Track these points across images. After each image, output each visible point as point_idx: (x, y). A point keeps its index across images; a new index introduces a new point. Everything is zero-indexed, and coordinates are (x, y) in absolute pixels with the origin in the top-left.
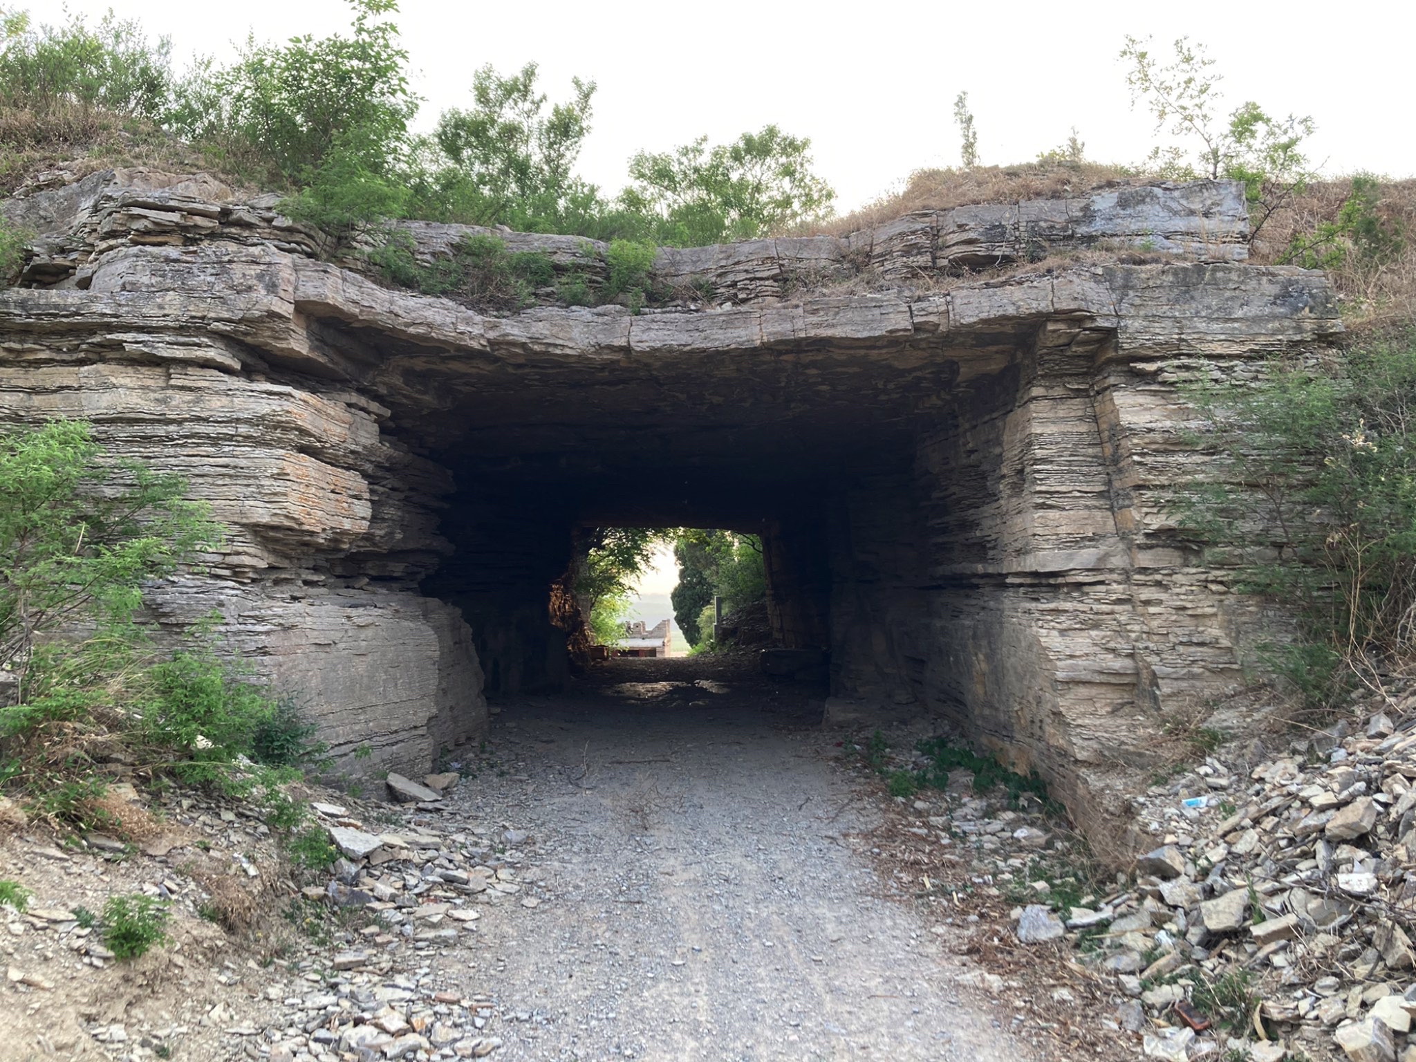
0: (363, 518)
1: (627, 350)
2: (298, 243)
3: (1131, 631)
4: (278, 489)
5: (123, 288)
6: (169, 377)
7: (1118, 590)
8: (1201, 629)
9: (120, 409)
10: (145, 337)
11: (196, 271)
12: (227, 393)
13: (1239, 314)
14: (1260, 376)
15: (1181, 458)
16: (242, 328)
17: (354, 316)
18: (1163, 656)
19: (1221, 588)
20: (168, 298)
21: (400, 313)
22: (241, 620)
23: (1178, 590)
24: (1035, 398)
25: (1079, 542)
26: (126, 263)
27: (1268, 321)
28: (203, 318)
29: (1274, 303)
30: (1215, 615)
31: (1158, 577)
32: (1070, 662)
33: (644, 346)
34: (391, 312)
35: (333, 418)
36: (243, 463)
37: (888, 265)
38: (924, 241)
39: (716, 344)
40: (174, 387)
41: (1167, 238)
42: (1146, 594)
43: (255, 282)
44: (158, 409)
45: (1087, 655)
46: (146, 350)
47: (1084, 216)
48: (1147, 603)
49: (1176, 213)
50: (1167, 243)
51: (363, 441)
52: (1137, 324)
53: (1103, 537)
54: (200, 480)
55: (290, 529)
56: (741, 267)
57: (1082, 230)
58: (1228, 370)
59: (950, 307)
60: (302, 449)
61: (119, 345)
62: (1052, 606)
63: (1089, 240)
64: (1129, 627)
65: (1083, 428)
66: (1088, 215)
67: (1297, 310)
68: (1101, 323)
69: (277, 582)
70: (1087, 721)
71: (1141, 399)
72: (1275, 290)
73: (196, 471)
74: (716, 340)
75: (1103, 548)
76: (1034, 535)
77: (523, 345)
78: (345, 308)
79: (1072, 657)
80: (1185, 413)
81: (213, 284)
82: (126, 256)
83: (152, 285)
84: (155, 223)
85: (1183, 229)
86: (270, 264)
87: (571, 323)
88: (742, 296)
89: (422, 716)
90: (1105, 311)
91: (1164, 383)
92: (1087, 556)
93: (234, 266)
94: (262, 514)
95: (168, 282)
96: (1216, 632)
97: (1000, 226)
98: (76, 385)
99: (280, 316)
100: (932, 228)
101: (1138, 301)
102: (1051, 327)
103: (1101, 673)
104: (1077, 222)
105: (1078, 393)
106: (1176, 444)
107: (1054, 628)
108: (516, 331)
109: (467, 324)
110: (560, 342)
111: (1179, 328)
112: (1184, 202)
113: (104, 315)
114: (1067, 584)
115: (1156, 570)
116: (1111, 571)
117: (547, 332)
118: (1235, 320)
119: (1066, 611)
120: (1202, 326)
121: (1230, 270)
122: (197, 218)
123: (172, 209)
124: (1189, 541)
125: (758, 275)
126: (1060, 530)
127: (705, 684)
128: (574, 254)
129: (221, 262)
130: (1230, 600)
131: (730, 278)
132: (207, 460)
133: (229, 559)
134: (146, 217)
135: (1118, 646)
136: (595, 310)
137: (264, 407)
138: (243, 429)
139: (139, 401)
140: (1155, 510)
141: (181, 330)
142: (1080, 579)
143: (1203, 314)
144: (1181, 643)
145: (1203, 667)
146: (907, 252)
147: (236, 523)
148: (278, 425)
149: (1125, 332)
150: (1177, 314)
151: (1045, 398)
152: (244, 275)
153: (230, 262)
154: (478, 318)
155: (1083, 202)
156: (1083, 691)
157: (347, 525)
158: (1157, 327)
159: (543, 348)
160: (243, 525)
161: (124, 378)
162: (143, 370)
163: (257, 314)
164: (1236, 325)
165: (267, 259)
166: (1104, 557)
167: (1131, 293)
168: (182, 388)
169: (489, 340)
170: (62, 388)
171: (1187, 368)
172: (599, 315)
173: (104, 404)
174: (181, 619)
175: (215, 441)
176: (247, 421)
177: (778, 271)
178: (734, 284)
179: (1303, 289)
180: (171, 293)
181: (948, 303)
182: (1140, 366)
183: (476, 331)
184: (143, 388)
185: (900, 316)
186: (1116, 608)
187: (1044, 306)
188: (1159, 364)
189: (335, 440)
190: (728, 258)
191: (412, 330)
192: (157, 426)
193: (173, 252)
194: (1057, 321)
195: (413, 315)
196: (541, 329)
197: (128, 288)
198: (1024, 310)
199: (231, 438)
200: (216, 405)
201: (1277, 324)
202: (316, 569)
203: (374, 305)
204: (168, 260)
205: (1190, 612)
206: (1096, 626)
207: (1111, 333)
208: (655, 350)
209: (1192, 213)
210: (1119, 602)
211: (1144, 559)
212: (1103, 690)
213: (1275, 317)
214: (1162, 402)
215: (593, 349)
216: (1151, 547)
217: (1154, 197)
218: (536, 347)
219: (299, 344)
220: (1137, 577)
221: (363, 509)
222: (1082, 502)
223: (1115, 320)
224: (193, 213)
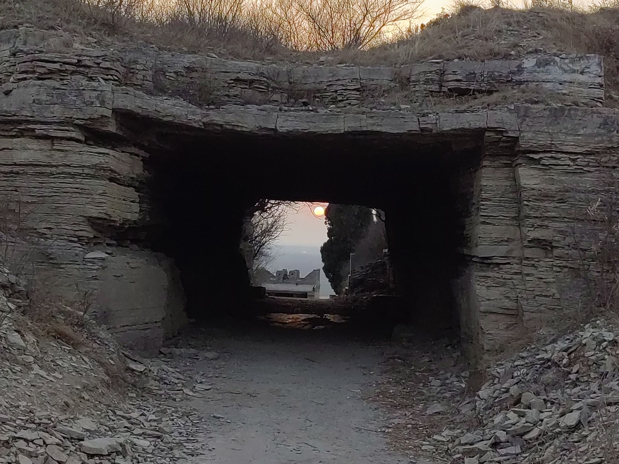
0: (136, 212)
1: (275, 130)
2: (112, 75)
3: (518, 289)
4: (102, 200)
5: (34, 102)
6: (53, 144)
7: (516, 268)
8: (548, 289)
9: (31, 160)
10: (44, 127)
11: (67, 94)
12: (80, 153)
13: (582, 132)
14: (590, 164)
15: (546, 204)
16: (89, 122)
17: (138, 114)
18: (529, 301)
19: (559, 270)
20: (56, 108)
21: (160, 110)
22: (84, 262)
23: (540, 269)
24: (485, 166)
25: (499, 242)
26: (35, 88)
27: (597, 137)
28: (71, 118)
29: (599, 128)
30: (554, 282)
31: (533, 262)
32: (487, 302)
33: (284, 130)
34: (156, 110)
35: (124, 162)
36: (87, 187)
37: (417, 88)
38: (436, 77)
39: (322, 130)
40: (55, 150)
41: (561, 84)
42: (526, 270)
43: (95, 100)
44: (48, 160)
45: (496, 299)
46: (45, 133)
47: (518, 70)
48: (528, 275)
49: (566, 71)
50: (560, 87)
51: (137, 172)
52: (530, 135)
53: (513, 240)
54: (65, 194)
55: (105, 219)
56: (340, 82)
57: (517, 78)
58: (574, 160)
59: (438, 122)
60: (111, 180)
61: (33, 130)
62: (483, 274)
63: (520, 83)
64: (517, 286)
65: (508, 184)
66: (520, 69)
67: (610, 131)
68: (511, 134)
69: (95, 244)
70: (493, 332)
71: (533, 172)
72: (601, 120)
73: (64, 190)
74: (321, 128)
75: (511, 246)
76: (480, 237)
77: (221, 126)
78: (135, 111)
79: (489, 300)
80: (552, 181)
81: (75, 101)
82: (34, 85)
83: (47, 101)
84: (48, 70)
85: (569, 80)
86: (102, 91)
87: (247, 114)
88: (340, 98)
89: (159, 317)
90: (513, 128)
91: (543, 165)
92: (502, 249)
93: (85, 92)
94: (94, 212)
95: (55, 100)
96: (554, 291)
97: (474, 73)
98: (11, 148)
99: (106, 116)
100: (440, 70)
101: (530, 124)
102: (487, 134)
103: (501, 308)
104: (513, 73)
105: (507, 165)
106: (545, 196)
107: (484, 285)
108: (217, 119)
109: (193, 114)
110: (240, 125)
111: (551, 138)
112: (571, 65)
113: (27, 116)
114: (492, 263)
115: (532, 259)
116: (514, 258)
117: (234, 120)
118: (579, 135)
119: (490, 277)
120: (562, 137)
121: (578, 110)
122: (66, 66)
123: (55, 62)
124: (547, 245)
125: (349, 88)
126: (492, 236)
127: (328, 316)
128: (250, 74)
129: (79, 90)
130: (561, 275)
131: (334, 88)
132: (69, 184)
133: (77, 233)
134: (44, 67)
135: (510, 296)
136: (260, 107)
137: (96, 160)
138: (86, 171)
139: (40, 156)
140: (532, 229)
141: (60, 123)
142: (498, 261)
143: (563, 131)
144: (537, 295)
145: (545, 307)
146: (427, 82)
147: (81, 216)
148: (102, 169)
149: (523, 139)
150: (550, 131)
151: (490, 166)
152: (90, 96)
153: (83, 90)
154: (199, 111)
155: (517, 62)
156: (493, 317)
157: (129, 216)
158: (540, 137)
159: (231, 127)
160: (85, 217)
161: (34, 145)
162: (41, 141)
163: (96, 116)
164: (580, 138)
165: (101, 89)
166: (511, 251)
167: (527, 119)
168: (59, 150)
169: (204, 123)
170: (4, 149)
171: (555, 158)
172: (261, 110)
173: (23, 157)
174: (59, 261)
175: (73, 176)
176: (88, 167)
177: (359, 86)
178: (336, 91)
179: (614, 121)
180: (57, 105)
181: (437, 119)
182: (531, 156)
183: (197, 118)
184: (41, 150)
185: (414, 123)
186: (515, 277)
187: (482, 125)
188: (541, 155)
189: (125, 173)
190: (333, 76)
191: (165, 119)
192: (46, 168)
193: (57, 84)
194: (490, 131)
195: (167, 111)
196: (230, 118)
197: (36, 102)
198: (473, 126)
199: (80, 174)
200: (74, 159)
201: (600, 138)
202: (111, 238)
203: (148, 108)
204: (54, 88)
205: (544, 280)
206: (504, 285)
207: (517, 139)
208: (289, 132)
209: (574, 71)
210: (516, 274)
211: (528, 253)
212: (503, 316)
213: (599, 135)
214: (543, 174)
215: (257, 129)
216: (531, 247)
217: (555, 62)
218: (228, 127)
219: (112, 128)
220: (524, 262)
221: (136, 207)
222: (504, 222)
223: (518, 133)
224: (64, 63)
